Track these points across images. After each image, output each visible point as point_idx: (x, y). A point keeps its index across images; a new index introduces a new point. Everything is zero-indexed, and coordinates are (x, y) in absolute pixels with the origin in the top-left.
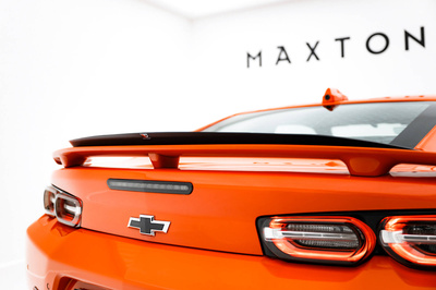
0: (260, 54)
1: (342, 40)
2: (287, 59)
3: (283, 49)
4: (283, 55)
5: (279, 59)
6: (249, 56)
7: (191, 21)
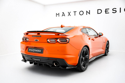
0: (59, 14)
1: (75, 12)
2: (64, 15)
3: (63, 13)
4: (63, 14)
5: (63, 15)
6: (57, 14)
7: (44, 6)
